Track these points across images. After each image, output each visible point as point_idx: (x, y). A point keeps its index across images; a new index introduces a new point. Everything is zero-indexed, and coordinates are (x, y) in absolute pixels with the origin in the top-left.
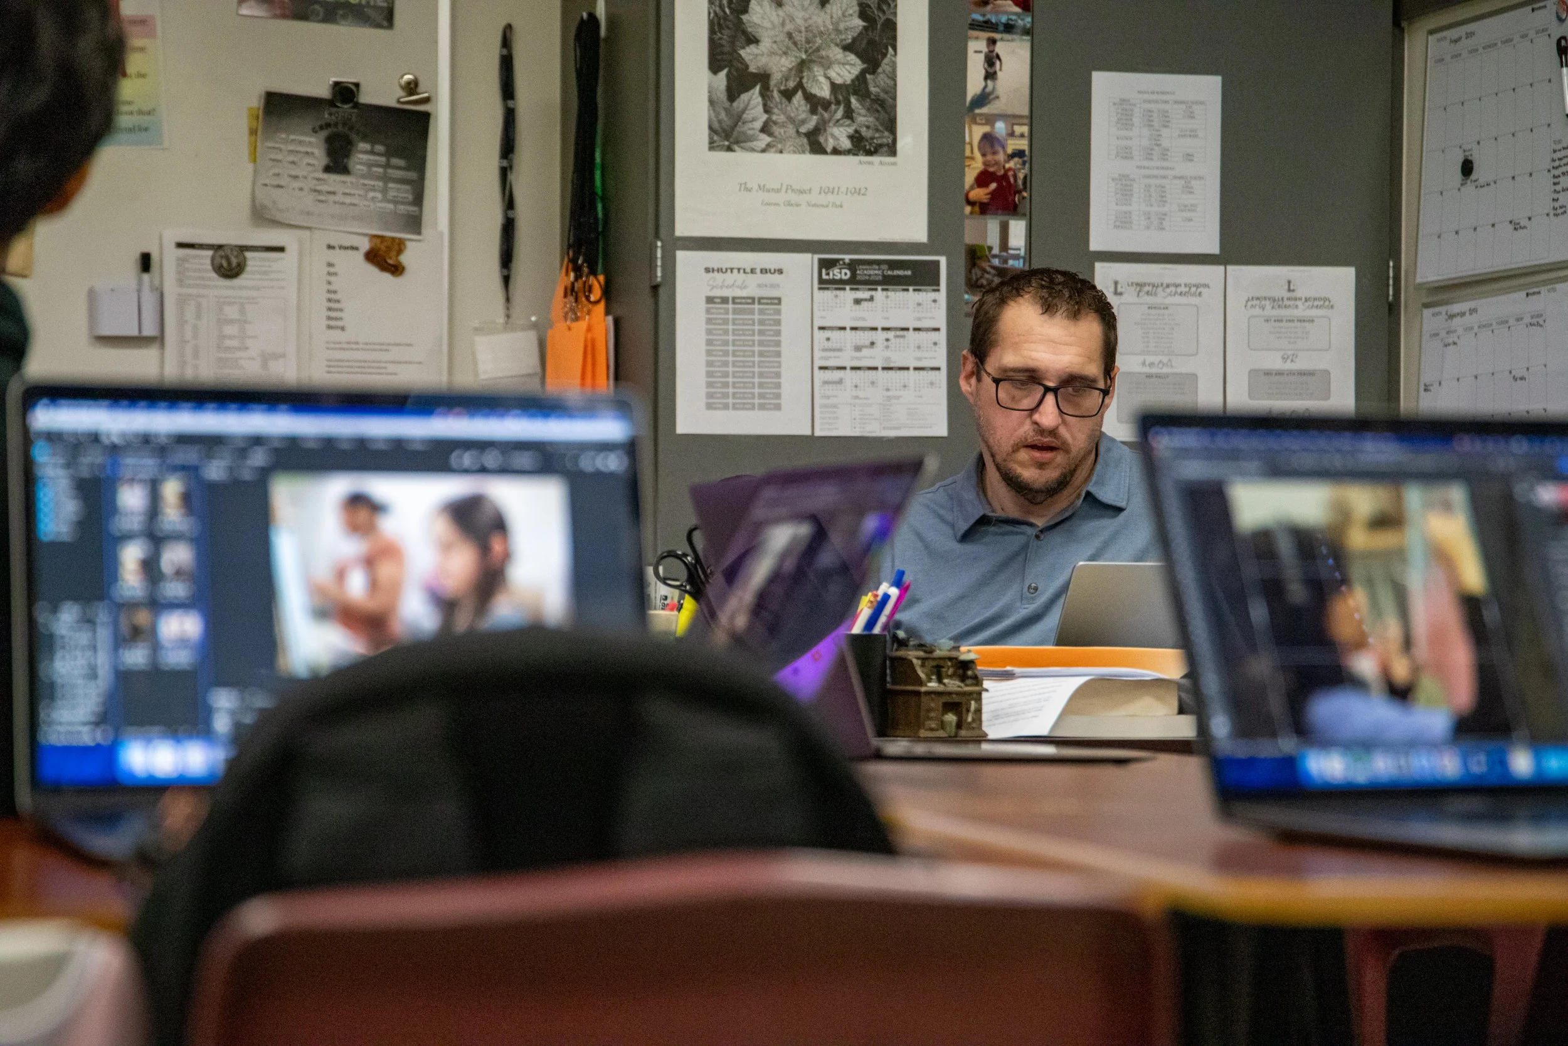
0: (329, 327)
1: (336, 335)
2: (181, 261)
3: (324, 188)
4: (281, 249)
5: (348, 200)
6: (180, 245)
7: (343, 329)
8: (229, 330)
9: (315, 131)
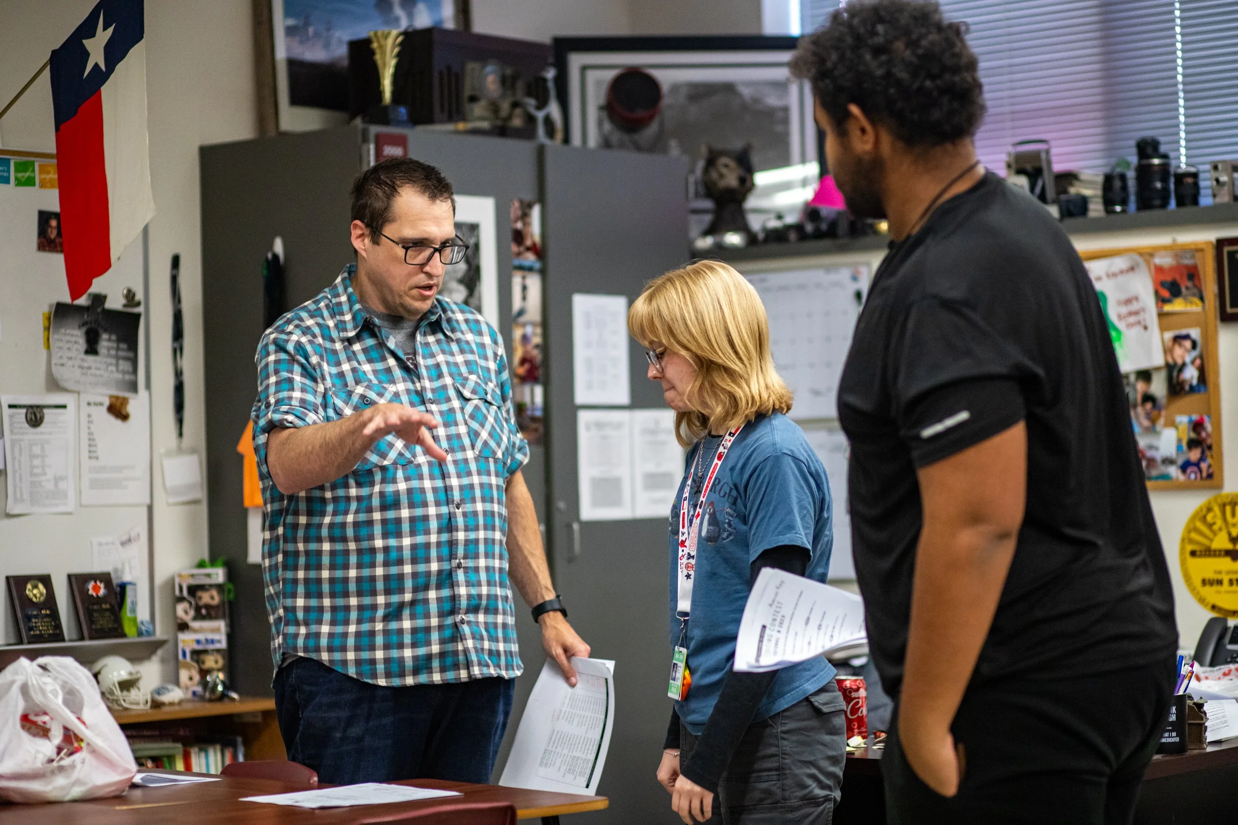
0: (90, 458)
1: (94, 463)
2: (11, 416)
3: (86, 365)
4: (64, 407)
5: (98, 372)
6: (11, 406)
7: (97, 458)
8: (37, 462)
9: (79, 327)
